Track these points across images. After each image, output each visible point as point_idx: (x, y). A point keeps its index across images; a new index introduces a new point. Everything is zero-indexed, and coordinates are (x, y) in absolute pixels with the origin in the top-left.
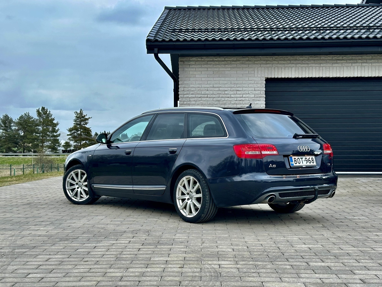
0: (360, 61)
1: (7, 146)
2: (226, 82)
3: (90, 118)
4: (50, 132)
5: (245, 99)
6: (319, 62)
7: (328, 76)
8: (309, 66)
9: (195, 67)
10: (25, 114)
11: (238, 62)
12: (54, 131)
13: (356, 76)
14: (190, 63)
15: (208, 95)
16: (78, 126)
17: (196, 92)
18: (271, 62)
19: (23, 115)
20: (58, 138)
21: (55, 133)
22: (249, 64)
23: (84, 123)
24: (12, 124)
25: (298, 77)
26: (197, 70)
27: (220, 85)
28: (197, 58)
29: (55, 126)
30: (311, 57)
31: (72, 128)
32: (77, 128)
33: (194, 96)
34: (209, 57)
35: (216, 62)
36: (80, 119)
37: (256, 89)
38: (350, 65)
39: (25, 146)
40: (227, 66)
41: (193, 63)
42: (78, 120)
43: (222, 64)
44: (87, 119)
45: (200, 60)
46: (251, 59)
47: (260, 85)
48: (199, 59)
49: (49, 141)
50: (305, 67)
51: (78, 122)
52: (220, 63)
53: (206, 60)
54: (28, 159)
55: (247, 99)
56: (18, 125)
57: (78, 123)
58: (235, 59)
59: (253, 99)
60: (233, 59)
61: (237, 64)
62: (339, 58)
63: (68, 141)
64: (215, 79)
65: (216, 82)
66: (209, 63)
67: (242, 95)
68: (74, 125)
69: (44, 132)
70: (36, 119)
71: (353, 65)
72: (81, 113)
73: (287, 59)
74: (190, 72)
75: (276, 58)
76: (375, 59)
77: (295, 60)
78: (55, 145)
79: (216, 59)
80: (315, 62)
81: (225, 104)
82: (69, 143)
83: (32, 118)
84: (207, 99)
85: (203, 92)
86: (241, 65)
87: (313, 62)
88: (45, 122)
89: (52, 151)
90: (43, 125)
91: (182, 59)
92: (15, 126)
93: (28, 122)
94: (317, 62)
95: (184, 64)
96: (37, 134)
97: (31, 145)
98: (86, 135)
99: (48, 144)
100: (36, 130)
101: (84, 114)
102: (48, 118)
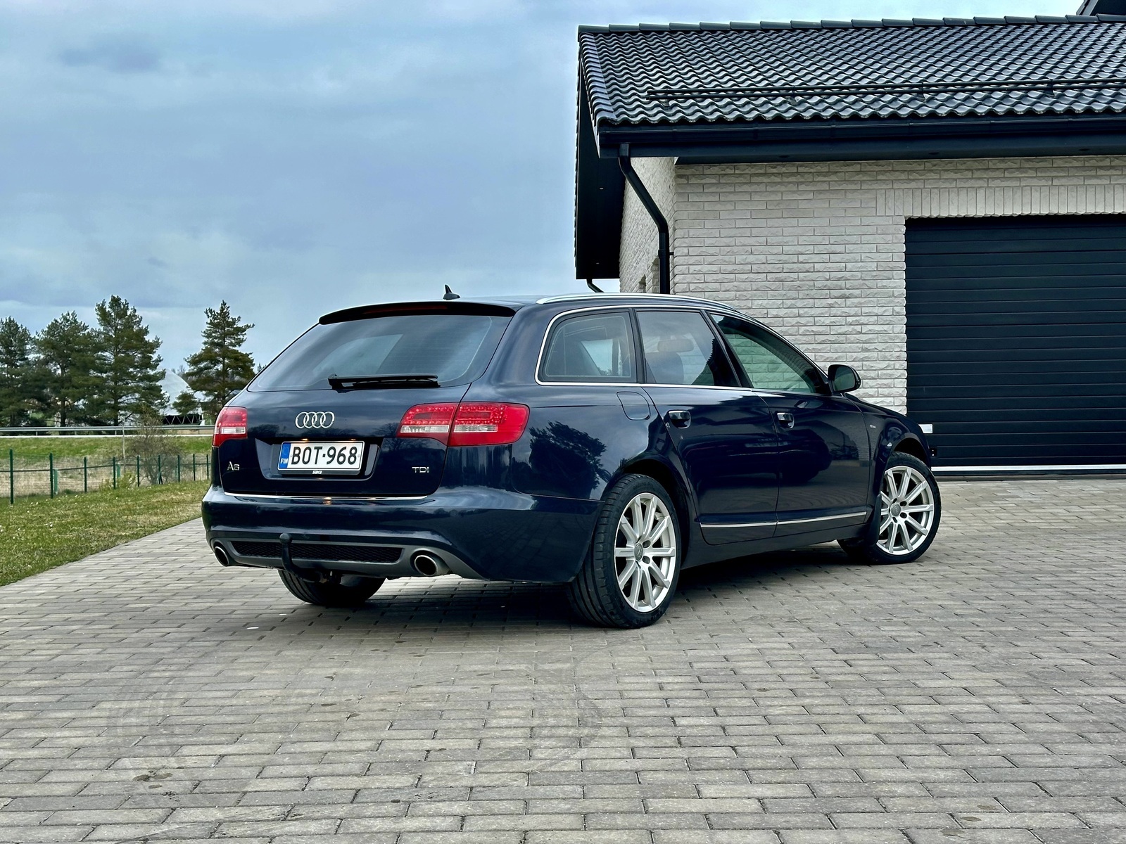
1: (14, 407)
2: (799, 231)
3: (248, 327)
4: (135, 367)
5: (852, 276)
6: (1048, 174)
7: (1072, 210)
8: (1023, 184)
9: (719, 190)
10: (65, 318)
11: (834, 178)
12: (147, 363)
14: (703, 181)
15: (754, 266)
16: (217, 350)
17: (720, 257)
18: (921, 176)
19: (59, 320)
20: (158, 384)
21: (150, 369)
22: (861, 181)
23: (233, 341)
24: (28, 347)
25: (992, 214)
26: (722, 199)
27: (786, 239)
28: (724, 166)
29: (149, 349)
30: (1026, 161)
31: (200, 355)
32: (213, 354)
33: (715, 268)
34: (755, 165)
35: (773, 177)
36: (221, 329)
37: (881, 247)
39: (67, 405)
40: (802, 187)
41: (714, 181)
42: (216, 332)
43: (790, 183)
44: (242, 330)
45: (732, 172)
46: (869, 168)
47: (891, 236)
48: (729, 171)
49: (133, 390)
50: (1013, 187)
51: (216, 338)
52: (785, 179)
53: (747, 171)
55: (859, 274)
56: (45, 349)
57: (216, 341)
58: (826, 169)
59: (874, 273)
60: (818, 168)
61: (829, 182)
62: (1101, 164)
63: (188, 392)
64: (771, 223)
65: (774, 230)
66: (754, 180)
67: (844, 265)
68: (203, 345)
69: (120, 369)
70: (96, 331)
72: (224, 314)
73: (963, 167)
74: (706, 204)
75: (935, 165)
77: (984, 169)
78: (152, 403)
79: (774, 171)
80: (1039, 174)
81: (799, 289)
82: (191, 396)
83: (85, 328)
84: (752, 276)
85: (739, 259)
86: (839, 185)
87: (1032, 173)
88: (123, 339)
89: (143, 420)
90: (117, 347)
91: (682, 172)
92: (38, 352)
93: (74, 340)
94: (1043, 175)
95: (688, 184)
96: (101, 372)
97: (84, 404)
98: (238, 374)
99: (133, 401)
100: (98, 361)
101: (233, 315)
102: (130, 327)
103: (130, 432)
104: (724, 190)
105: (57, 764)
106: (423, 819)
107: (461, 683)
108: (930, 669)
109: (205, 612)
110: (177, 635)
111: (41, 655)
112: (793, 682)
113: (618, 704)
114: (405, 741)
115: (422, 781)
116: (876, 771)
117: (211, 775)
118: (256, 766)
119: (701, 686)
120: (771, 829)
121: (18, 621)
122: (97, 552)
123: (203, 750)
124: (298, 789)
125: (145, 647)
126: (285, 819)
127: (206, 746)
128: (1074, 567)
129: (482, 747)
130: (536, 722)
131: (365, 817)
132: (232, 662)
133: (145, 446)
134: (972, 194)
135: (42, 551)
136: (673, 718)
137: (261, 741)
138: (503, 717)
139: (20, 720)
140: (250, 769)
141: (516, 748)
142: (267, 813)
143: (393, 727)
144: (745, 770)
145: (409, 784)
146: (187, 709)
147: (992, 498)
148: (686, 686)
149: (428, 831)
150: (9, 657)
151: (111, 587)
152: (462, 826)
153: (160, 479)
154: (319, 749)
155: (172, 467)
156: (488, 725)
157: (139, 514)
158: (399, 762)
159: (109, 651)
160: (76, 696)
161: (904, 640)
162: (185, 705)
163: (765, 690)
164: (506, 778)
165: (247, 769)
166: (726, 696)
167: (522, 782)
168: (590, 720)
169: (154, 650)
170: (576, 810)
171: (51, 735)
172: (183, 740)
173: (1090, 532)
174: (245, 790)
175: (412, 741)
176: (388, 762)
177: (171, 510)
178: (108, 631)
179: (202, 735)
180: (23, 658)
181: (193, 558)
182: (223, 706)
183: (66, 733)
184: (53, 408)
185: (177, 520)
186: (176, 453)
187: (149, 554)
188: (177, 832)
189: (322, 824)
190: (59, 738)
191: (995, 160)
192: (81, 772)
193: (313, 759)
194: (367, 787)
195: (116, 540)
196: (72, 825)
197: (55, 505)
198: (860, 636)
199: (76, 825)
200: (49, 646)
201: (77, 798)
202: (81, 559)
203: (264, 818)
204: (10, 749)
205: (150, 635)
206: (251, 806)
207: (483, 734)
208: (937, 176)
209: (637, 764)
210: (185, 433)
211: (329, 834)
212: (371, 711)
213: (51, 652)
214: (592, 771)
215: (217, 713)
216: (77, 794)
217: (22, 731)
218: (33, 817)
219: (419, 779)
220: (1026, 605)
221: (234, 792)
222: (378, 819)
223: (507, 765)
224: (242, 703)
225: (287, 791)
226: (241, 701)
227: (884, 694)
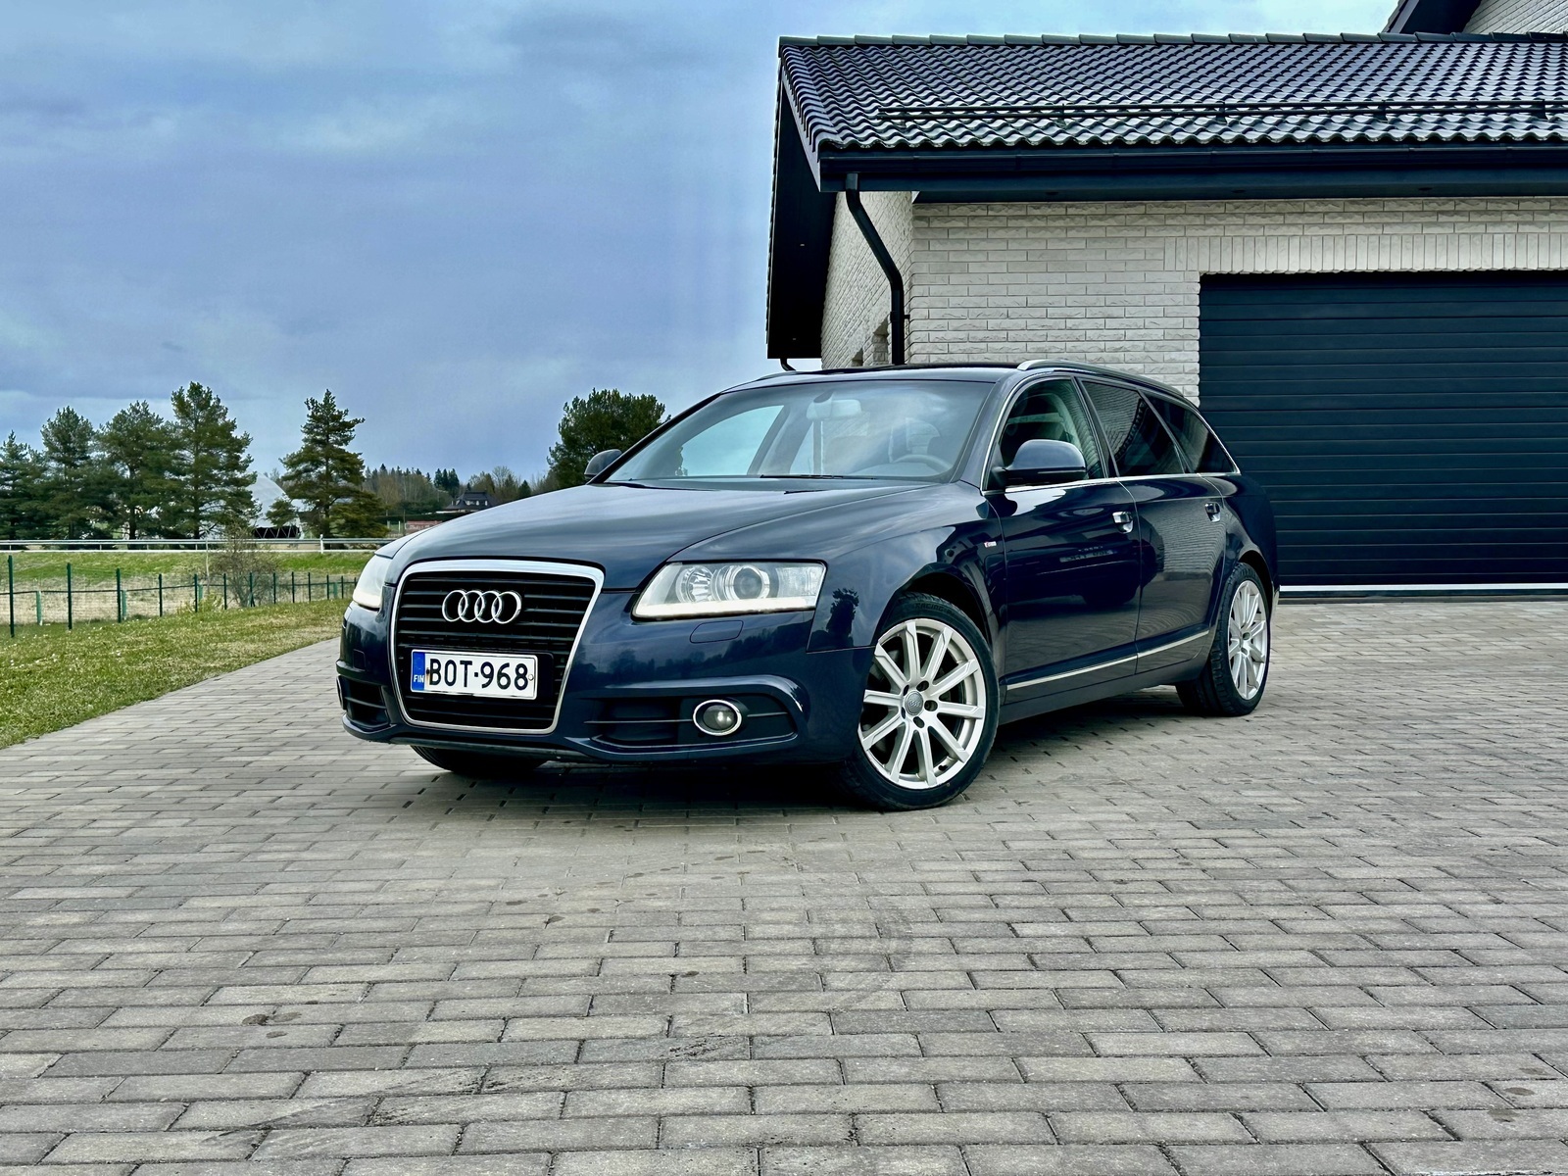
0: (1512, 217)
1: (73, 515)
2: (1067, 289)
3: (357, 421)
4: (220, 469)
5: (1133, 346)
6: (1378, 220)
7: (1407, 265)
8: (1347, 232)
9: (968, 236)
10: (134, 409)
11: (1112, 222)
12: (234, 464)
13: (1498, 266)
14: (948, 225)
15: (1011, 334)
16: (320, 448)
17: (968, 321)
18: (1220, 220)
19: (127, 411)
20: (248, 489)
21: (238, 471)
22: (1146, 227)
23: (339, 438)
24: (90, 443)
25: (1307, 270)
26: (972, 247)
27: (1051, 300)
28: (974, 206)
29: (237, 447)
30: (1352, 202)
31: (299, 455)
32: (315, 454)
33: (962, 335)
34: (1013, 205)
35: (1036, 221)
36: (325, 424)
37: (1169, 310)
38: (1481, 229)
39: (138, 514)
40: (1072, 234)
41: (961, 224)
42: (317, 427)
43: (1057, 228)
44: (349, 426)
45: (985, 213)
46: (1155, 210)
47: (1182, 296)
48: (980, 212)
49: (218, 496)
50: (1334, 236)
51: (318, 434)
52: (1051, 224)
53: (1003, 213)
54: (155, 559)
55: (1142, 344)
56: (110, 446)
57: (319, 437)
58: (1101, 211)
59: (1161, 343)
60: (1093, 209)
61: (1106, 227)
62: (1443, 208)
63: (284, 499)
64: (1032, 278)
65: (1035, 288)
66: (1011, 223)
67: (1123, 332)
68: (303, 444)
69: (201, 470)
70: (172, 425)
71: (1490, 229)
72: (328, 404)
73: (1273, 210)
74: (951, 253)
75: (1238, 208)
76: (1559, 211)
77: (1299, 212)
78: (241, 512)
79: (1037, 212)
80: (1366, 220)
82: (288, 505)
83: (159, 421)
84: (1008, 345)
85: (992, 323)
86: (1119, 232)
87: (1358, 218)
88: (204, 434)
89: (231, 531)
90: (197, 444)
91: (922, 212)
92: (102, 450)
93: (146, 435)
94: (1372, 220)
95: (929, 227)
96: (178, 475)
97: (158, 513)
98: (345, 478)
99: (217, 509)
100: (175, 461)
101: (339, 408)
102: (213, 420)
103: (215, 547)
104: (974, 236)
105: (128, 996)
106: (690, 1092)
107: (696, 869)
108: (1336, 852)
109: (327, 768)
110: (291, 799)
111: (105, 829)
112: (1156, 869)
113: (926, 902)
114: (636, 960)
115: (675, 1025)
116: (1341, 1011)
117: (359, 1015)
118: (424, 1000)
119: (1031, 875)
120: (1226, 1110)
121: (74, 779)
122: (179, 688)
123: (343, 973)
124: (491, 1038)
125: (250, 816)
126: (479, 1092)
127: (347, 968)
128: (1451, 711)
129: (750, 969)
130: (818, 930)
131: (601, 1088)
132: (371, 838)
133: (234, 562)
134: (1284, 243)
135: (107, 687)
136: (1009, 924)
137: (427, 960)
138: (769, 923)
139: (75, 925)
140: (416, 1004)
141: (801, 972)
142: (451, 1081)
143: (614, 938)
144: (1148, 1009)
145: (656, 1031)
146: (315, 909)
147: (1309, 625)
148: (1012, 876)
149: (703, 1114)
150: (61, 831)
151: (200, 734)
152: (752, 1104)
153: (252, 602)
154: (513, 973)
155: (266, 587)
156: (750, 936)
157: (231, 641)
158: (634, 993)
159: (200, 822)
160: (154, 889)
161: (1281, 809)
162: (311, 902)
163: (1122, 882)
164: (798, 1022)
165: (412, 1004)
166: (1072, 891)
167: (823, 1027)
168: (893, 926)
169: (262, 821)
170: (919, 1077)
171: (120, 949)
172: (312, 957)
173: (1445, 668)
174: (412, 1040)
175: (646, 960)
176: (618, 994)
177: (272, 636)
178: (198, 794)
179: (339, 950)
180: (82, 833)
181: (306, 697)
182: (366, 905)
183: (142, 946)
184: (121, 517)
185: (279, 649)
186: (270, 571)
187: (247, 691)
188: (315, 1115)
189: (537, 1100)
190: (131, 953)
191: (1312, 202)
192: (164, 1010)
193: (506, 990)
194: (594, 1035)
195: (203, 673)
196: (153, 1101)
197: (125, 631)
198: (1219, 804)
199: (158, 1101)
200: (117, 814)
201: (158, 1055)
202: (158, 696)
203: (447, 1090)
204: (60, 971)
205: (255, 800)
206: (425, 1067)
207: (746, 948)
208: (1241, 221)
209: (985, 999)
210: (281, 548)
211: (552, 1118)
212: (577, 912)
213: (119, 824)
214: (922, 1010)
215: (359, 915)
216: (159, 1047)
217: (78, 943)
218: (92, 1087)
219: (670, 1022)
220: (1416, 762)
221: (396, 1045)
222: (622, 1091)
223: (795, 998)
224: (392, 900)
225: (475, 1042)
226: (391, 898)
227: (1292, 888)
